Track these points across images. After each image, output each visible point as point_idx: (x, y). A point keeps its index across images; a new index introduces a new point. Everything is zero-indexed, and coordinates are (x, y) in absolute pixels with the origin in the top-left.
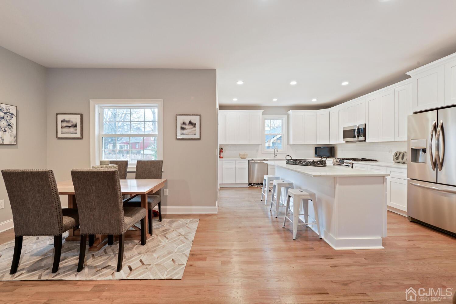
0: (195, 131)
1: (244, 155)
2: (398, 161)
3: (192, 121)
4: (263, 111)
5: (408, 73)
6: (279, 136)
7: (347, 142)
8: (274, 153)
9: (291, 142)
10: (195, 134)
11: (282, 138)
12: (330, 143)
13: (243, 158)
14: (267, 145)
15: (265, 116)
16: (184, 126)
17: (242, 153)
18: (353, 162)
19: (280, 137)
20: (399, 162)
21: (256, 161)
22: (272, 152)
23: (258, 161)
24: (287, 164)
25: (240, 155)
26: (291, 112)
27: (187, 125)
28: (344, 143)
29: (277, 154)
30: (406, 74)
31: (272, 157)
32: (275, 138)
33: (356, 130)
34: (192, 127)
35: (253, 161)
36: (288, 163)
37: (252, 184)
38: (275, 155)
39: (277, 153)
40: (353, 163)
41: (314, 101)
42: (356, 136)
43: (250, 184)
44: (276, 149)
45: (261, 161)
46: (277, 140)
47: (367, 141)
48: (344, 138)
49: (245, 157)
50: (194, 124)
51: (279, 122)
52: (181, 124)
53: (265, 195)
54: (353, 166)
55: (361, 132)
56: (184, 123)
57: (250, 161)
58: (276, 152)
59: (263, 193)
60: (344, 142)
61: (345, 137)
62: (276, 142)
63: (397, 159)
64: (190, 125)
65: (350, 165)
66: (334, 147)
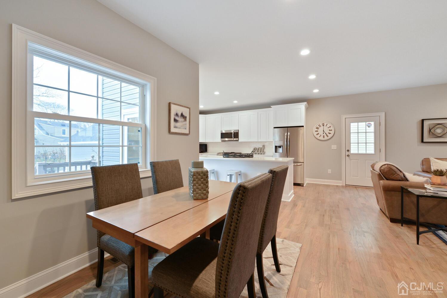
0: (186, 125)
2: (255, 153)
3: (184, 114)
5: (272, 106)
7: (223, 141)
10: (185, 129)
12: (206, 142)
16: (177, 118)
24: (224, 157)
27: (180, 117)
33: (233, 133)
34: (183, 120)
42: (233, 137)
47: (239, 141)
50: (185, 117)
52: (174, 115)
55: (236, 135)
56: (177, 115)
60: (220, 141)
61: (222, 138)
64: (182, 117)
66: (207, 144)
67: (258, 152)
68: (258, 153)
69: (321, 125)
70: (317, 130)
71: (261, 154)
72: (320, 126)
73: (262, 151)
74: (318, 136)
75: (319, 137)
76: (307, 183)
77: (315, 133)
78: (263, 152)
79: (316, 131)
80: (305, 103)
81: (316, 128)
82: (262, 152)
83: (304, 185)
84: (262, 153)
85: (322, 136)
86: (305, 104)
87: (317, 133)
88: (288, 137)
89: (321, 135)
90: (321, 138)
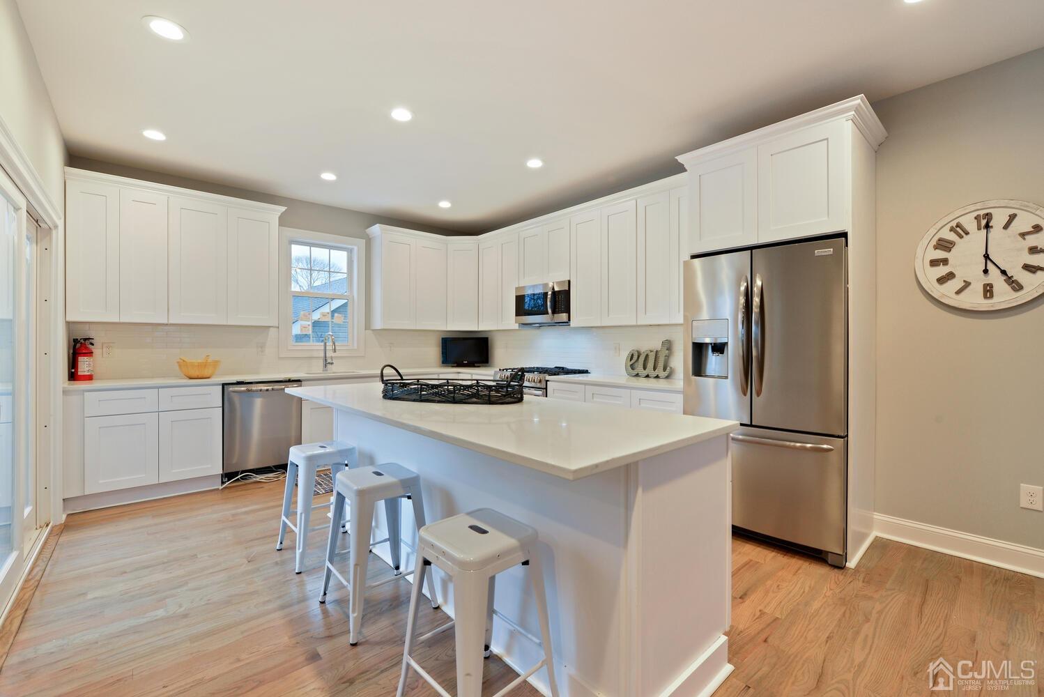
1: (204, 365)
2: (635, 372)
4: (283, 209)
5: (680, 159)
6: (336, 304)
7: (522, 325)
8: (322, 354)
9: (378, 324)
11: (349, 308)
12: (481, 329)
13: (197, 375)
14: (296, 330)
15: (291, 232)
17: (195, 356)
18: (548, 377)
19: (345, 305)
20: (637, 375)
21: (254, 387)
22: (315, 354)
23: (264, 387)
24: (385, 397)
25: (182, 364)
26: (377, 229)
28: (517, 328)
29: (332, 358)
30: (677, 160)
31: (317, 369)
32: (326, 309)
33: (549, 296)
35: (243, 388)
36: (388, 395)
37: (236, 474)
38: (326, 363)
39: (333, 354)
40: (547, 381)
41: (445, 208)
42: (550, 311)
43: (228, 476)
44: (329, 344)
45: (277, 386)
46: (333, 316)
47: (573, 323)
48: (516, 315)
49: (206, 372)
51: (340, 259)
53: (297, 530)
54: (546, 389)
55: (560, 301)
57: (232, 388)
58: (330, 354)
59: (283, 518)
60: (516, 326)
61: (519, 312)
62: (328, 319)
63: (632, 367)
65: (538, 385)
66: (487, 338)
67: (645, 368)
68: (645, 373)
69: (969, 223)
70: (940, 254)
71: (657, 377)
72: (960, 230)
73: (661, 365)
74: (947, 292)
75: (958, 292)
76: (877, 540)
77: (930, 276)
78: (665, 369)
79: (934, 263)
80: (858, 100)
81: (936, 248)
82: (660, 372)
83: (852, 563)
84: (662, 374)
85: (977, 287)
86: (857, 109)
87: (942, 271)
88: (756, 300)
89: (967, 284)
90: (973, 299)
